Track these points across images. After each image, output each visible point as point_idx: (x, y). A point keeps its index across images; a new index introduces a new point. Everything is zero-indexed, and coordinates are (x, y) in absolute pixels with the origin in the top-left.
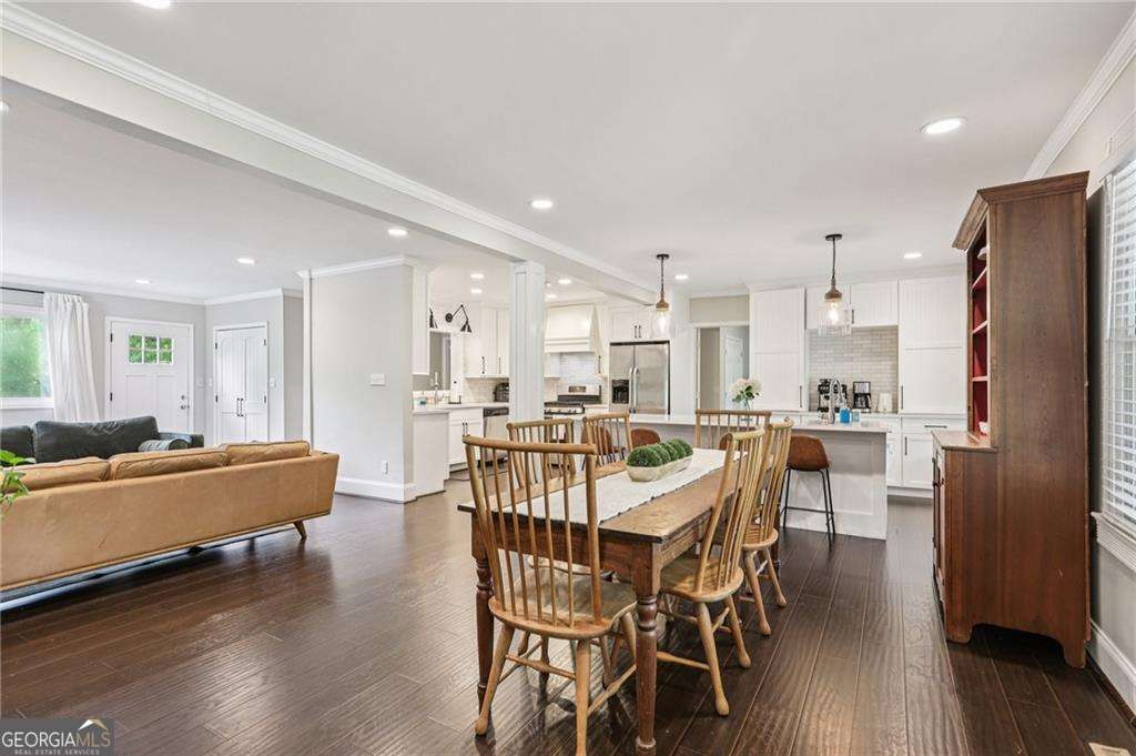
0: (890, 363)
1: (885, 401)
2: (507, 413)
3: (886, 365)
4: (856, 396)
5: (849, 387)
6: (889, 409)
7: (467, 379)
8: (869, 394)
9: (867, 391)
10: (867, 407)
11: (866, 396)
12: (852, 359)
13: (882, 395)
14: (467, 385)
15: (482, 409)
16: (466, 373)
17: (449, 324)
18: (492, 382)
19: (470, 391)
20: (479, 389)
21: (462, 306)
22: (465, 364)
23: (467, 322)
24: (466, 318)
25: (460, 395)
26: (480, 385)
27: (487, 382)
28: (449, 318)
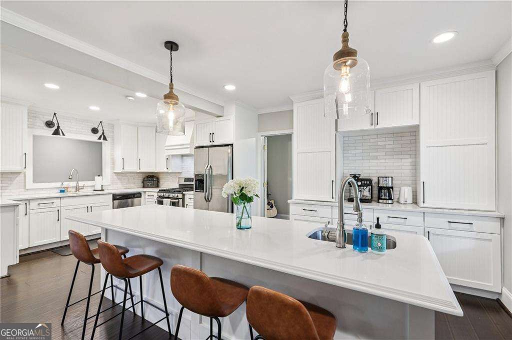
0: (410, 160)
1: (406, 193)
2: (140, 197)
3: (407, 162)
4: (380, 189)
5: (375, 181)
6: (410, 200)
7: (115, 173)
8: (392, 188)
9: (390, 185)
10: (390, 199)
11: (389, 189)
12: (376, 158)
13: (403, 188)
14: (115, 177)
15: (112, 195)
16: (114, 169)
17: (94, 135)
18: (141, 175)
19: (119, 181)
20: (129, 180)
21: (101, 122)
22: (113, 163)
23: (103, 133)
24: (103, 131)
25: (103, 184)
26: (129, 177)
27: (136, 175)
28: (95, 131)
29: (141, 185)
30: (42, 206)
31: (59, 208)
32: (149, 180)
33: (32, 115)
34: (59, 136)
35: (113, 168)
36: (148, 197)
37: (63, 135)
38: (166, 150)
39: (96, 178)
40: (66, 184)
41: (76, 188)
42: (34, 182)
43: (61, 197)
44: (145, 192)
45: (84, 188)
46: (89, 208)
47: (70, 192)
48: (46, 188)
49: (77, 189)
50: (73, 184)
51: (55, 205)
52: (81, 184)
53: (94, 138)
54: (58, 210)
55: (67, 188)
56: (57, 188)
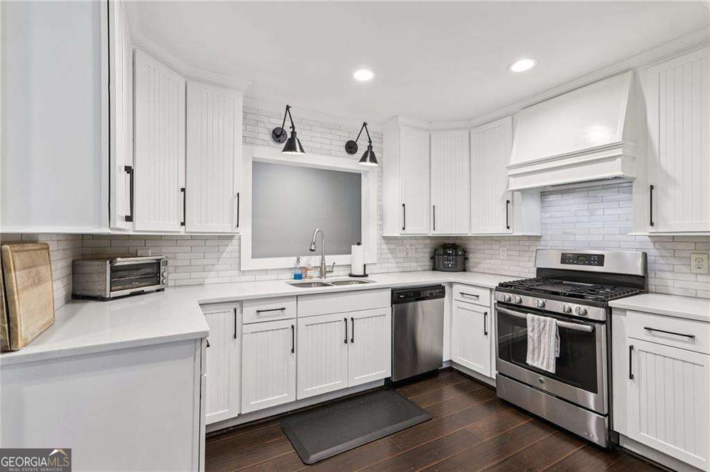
2: (445, 296)
7: (384, 237)
14: (385, 246)
15: (389, 292)
16: (382, 229)
17: (350, 156)
18: (428, 241)
19: (390, 255)
20: (407, 253)
21: (365, 124)
22: (382, 217)
23: (370, 147)
24: (370, 142)
25: (366, 263)
26: (408, 246)
27: (420, 242)
28: (351, 147)
29: (427, 263)
30: (265, 317)
31: (293, 322)
32: (449, 255)
33: (250, 117)
34: (294, 153)
35: (381, 227)
36: (460, 297)
37: (302, 150)
38: (513, 176)
39: (354, 247)
40: (304, 261)
41: (321, 269)
42: (253, 257)
43: (297, 296)
44: (451, 284)
45: (335, 269)
46: (349, 321)
47: (311, 278)
48: (273, 270)
49: (323, 271)
50: (315, 261)
51: (287, 314)
52: (330, 260)
53: (350, 164)
54: (293, 327)
55: (306, 269)
56: (290, 269)
